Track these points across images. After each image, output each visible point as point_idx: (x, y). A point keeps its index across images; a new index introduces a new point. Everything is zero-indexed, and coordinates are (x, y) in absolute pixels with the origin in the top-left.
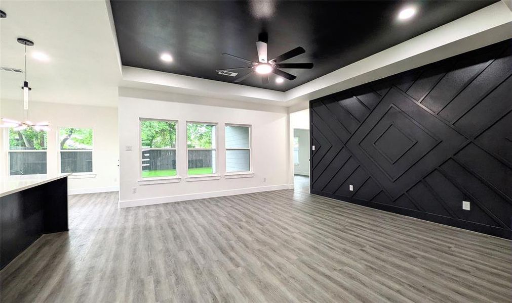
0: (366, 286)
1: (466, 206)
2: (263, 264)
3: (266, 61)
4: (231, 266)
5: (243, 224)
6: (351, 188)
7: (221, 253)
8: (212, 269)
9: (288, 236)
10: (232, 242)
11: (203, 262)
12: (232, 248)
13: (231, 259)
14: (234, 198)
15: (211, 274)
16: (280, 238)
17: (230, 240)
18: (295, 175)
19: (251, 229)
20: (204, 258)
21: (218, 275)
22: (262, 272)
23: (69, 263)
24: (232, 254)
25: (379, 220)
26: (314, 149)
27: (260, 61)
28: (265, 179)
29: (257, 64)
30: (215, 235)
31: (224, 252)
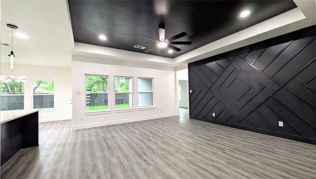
0: (228, 175)
1: (281, 124)
2: (165, 163)
3: (164, 40)
4: (145, 165)
5: (151, 138)
6: (214, 115)
7: (138, 157)
8: (133, 168)
9: (179, 145)
10: (145, 150)
11: (127, 164)
12: (145, 154)
13: (145, 161)
14: (143, 122)
15: (133, 170)
16: (174, 147)
17: (143, 149)
18: (180, 107)
19: (156, 141)
20: (128, 160)
21: (137, 171)
22: (165, 168)
23: (40, 167)
24: (145, 158)
25: (231, 133)
26: (191, 92)
27: (160, 40)
28: (162, 110)
29: (158, 41)
30: (134, 146)
31: (140, 156)
